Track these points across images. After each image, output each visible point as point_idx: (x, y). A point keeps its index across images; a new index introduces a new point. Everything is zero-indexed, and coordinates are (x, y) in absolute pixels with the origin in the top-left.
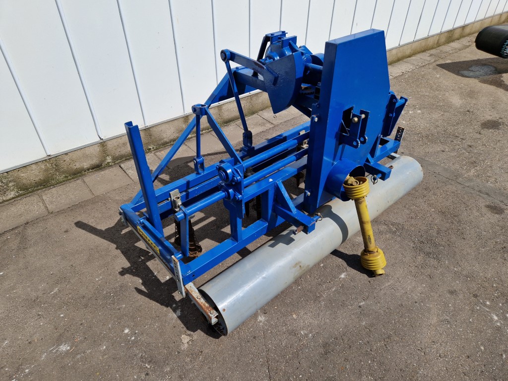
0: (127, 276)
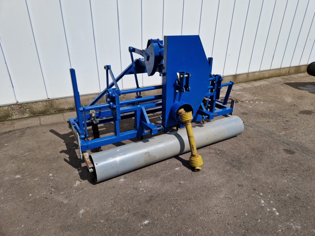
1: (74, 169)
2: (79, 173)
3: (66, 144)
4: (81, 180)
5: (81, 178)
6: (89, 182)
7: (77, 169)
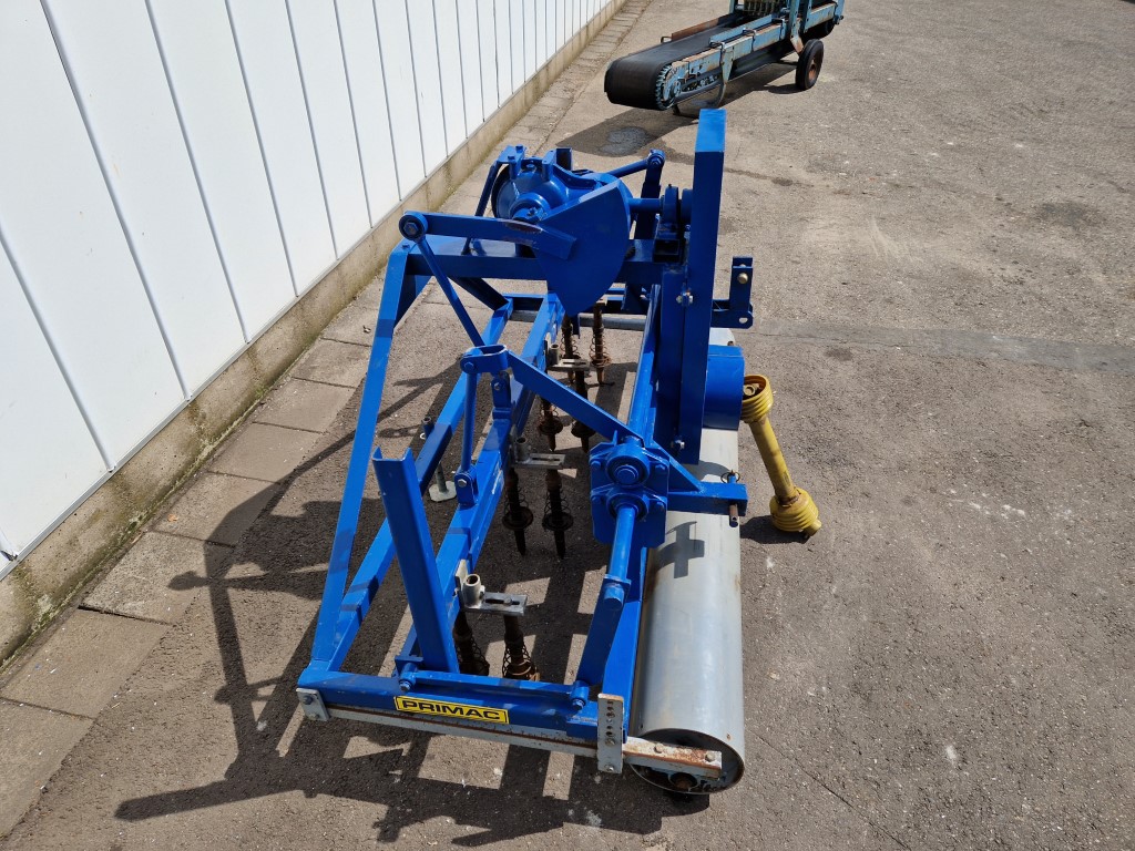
0: (406, 833)
1: (559, 832)
2: (605, 825)
3: (335, 793)
4: (651, 837)
5: (642, 832)
6: (682, 818)
7: (569, 821)
